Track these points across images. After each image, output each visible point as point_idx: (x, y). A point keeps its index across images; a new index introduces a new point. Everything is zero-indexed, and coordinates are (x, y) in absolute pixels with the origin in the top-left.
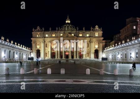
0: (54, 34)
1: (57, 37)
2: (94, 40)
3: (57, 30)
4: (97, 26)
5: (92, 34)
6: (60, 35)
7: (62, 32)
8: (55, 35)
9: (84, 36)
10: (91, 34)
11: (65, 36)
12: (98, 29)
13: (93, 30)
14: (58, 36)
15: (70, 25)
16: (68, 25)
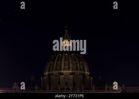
15: (73, 54)
16: (66, 55)
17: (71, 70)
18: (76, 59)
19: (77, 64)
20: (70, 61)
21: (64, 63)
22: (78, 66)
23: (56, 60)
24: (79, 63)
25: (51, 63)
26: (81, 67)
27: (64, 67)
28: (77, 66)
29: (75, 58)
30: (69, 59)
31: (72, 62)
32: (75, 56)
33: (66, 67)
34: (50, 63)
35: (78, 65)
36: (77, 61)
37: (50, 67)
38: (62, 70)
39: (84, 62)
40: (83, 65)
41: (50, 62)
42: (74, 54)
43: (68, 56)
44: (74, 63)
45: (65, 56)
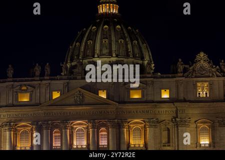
0: (26, 91)
1: (37, 105)
2: (193, 112)
3: (38, 73)
4: (202, 54)
5: (181, 89)
6: (51, 96)
7: (60, 83)
8: (28, 94)
9: (150, 98)
10: (177, 87)
11: (72, 100)
12: (206, 65)
13: (185, 70)
14: (43, 100)
15: (118, 27)
16: (106, 28)
17: (114, 55)
18: (126, 35)
19: (127, 44)
20: (113, 38)
21: (101, 42)
22: (130, 49)
23: (85, 39)
24: (132, 44)
25: (76, 45)
26: (136, 51)
27: (101, 50)
28: (127, 49)
29: (124, 34)
30: (110, 36)
31: (117, 41)
32: (124, 30)
33: (105, 51)
34: (74, 45)
35: (129, 46)
36: (127, 40)
37: (73, 53)
38: (96, 56)
39: (143, 44)
40: (140, 48)
41: (75, 43)
42: (122, 26)
43: (109, 30)
44: (121, 42)
45: (103, 30)
